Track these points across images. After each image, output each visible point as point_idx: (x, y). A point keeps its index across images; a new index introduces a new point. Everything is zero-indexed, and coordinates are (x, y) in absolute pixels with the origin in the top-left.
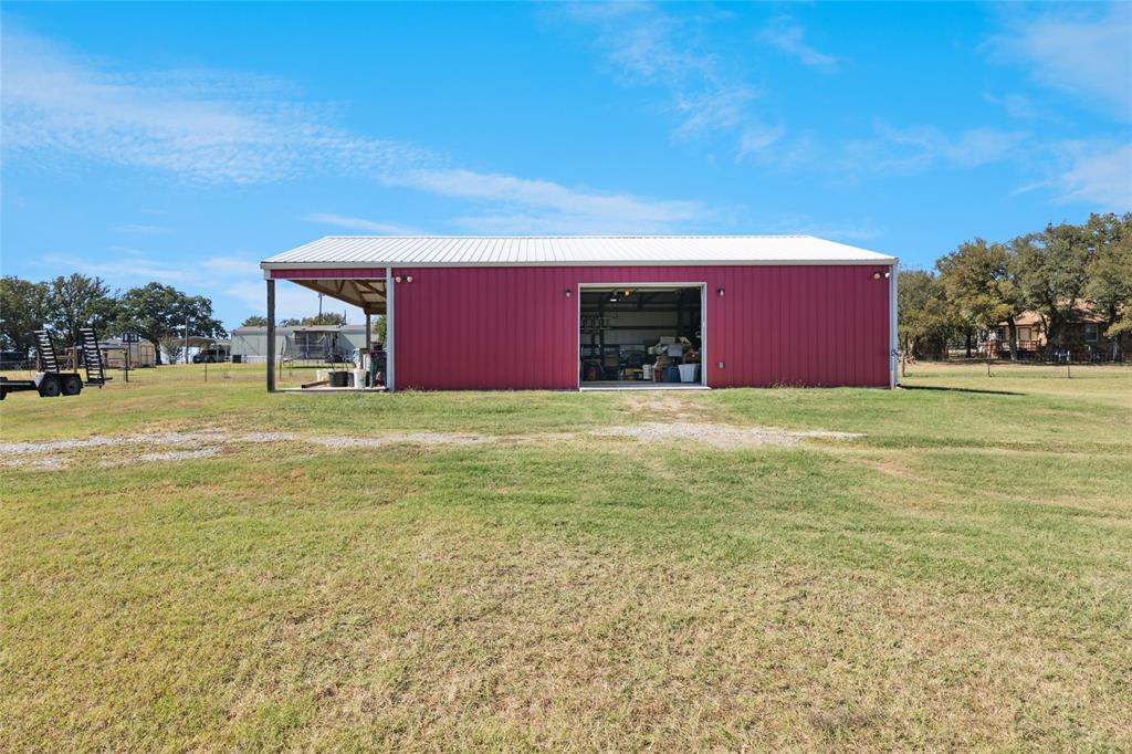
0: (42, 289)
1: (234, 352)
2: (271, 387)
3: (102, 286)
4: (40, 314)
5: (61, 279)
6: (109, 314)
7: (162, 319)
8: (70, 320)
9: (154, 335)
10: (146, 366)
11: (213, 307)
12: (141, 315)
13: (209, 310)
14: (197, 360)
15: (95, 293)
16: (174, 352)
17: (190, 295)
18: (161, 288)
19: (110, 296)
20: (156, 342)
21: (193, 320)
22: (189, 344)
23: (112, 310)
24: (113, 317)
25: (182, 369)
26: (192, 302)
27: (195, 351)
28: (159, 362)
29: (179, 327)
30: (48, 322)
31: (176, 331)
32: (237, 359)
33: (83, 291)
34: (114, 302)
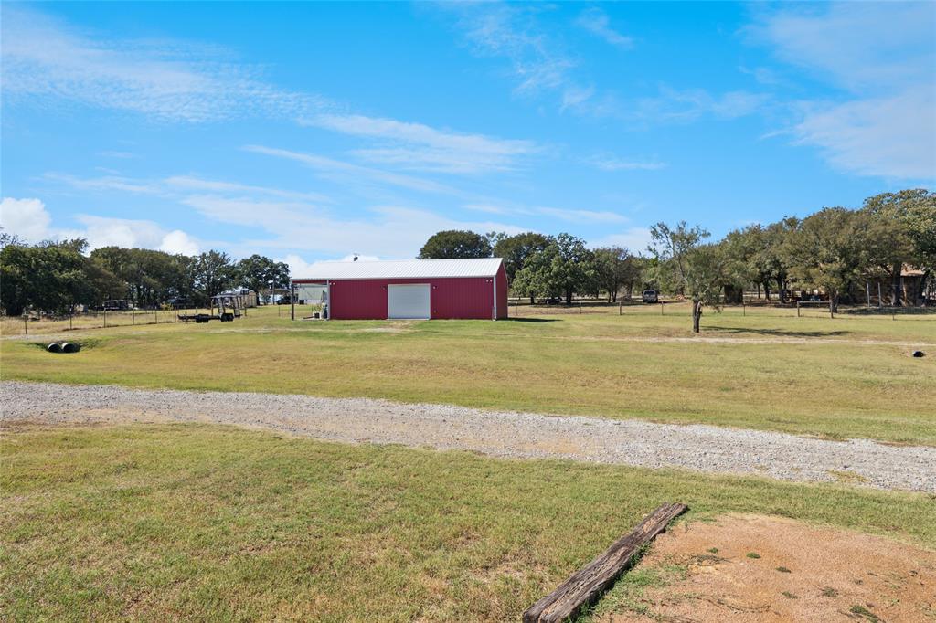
0: (193, 260)
1: (300, 298)
2: (293, 318)
3: (226, 258)
4: (194, 275)
5: (204, 254)
6: (233, 275)
7: (260, 277)
8: (209, 279)
9: (255, 287)
10: (252, 307)
11: (289, 269)
12: (248, 275)
13: (287, 271)
14: (279, 303)
15: (222, 261)
16: (266, 298)
17: (276, 262)
18: (259, 258)
19: (231, 263)
20: (256, 292)
21: (278, 277)
22: (276, 293)
23: (233, 272)
24: (233, 277)
25: (273, 309)
26: (277, 266)
27: (278, 297)
28: (258, 303)
29: (270, 282)
30: (197, 280)
31: (268, 284)
32: (302, 302)
33: (216, 259)
34: (233, 267)
